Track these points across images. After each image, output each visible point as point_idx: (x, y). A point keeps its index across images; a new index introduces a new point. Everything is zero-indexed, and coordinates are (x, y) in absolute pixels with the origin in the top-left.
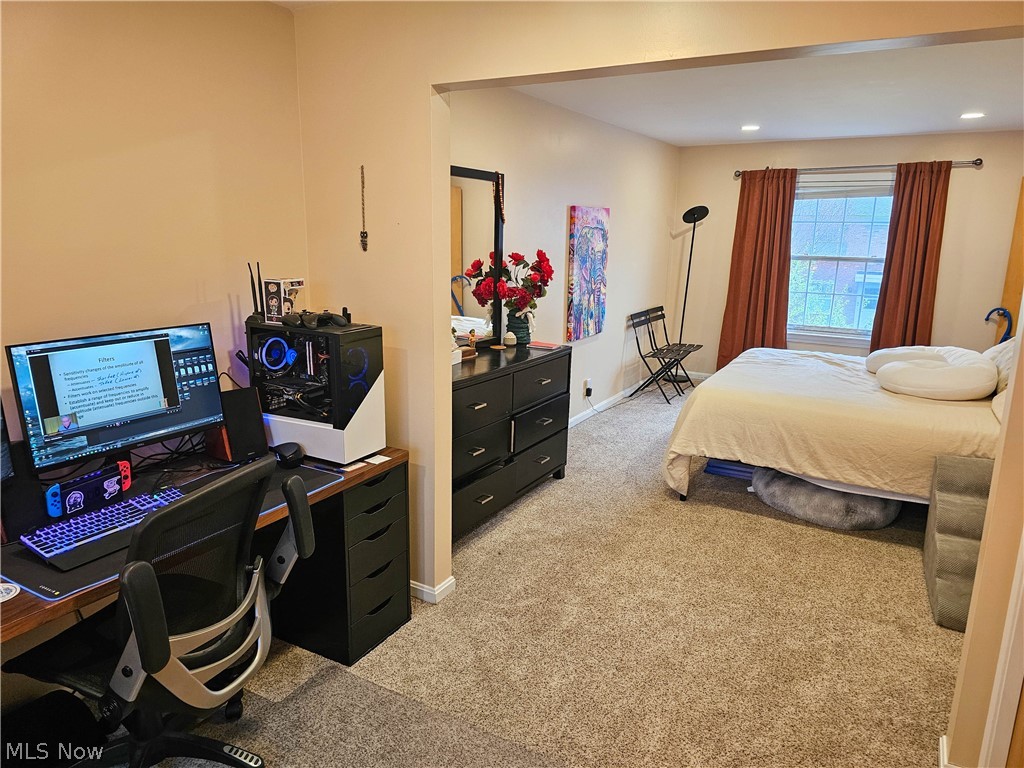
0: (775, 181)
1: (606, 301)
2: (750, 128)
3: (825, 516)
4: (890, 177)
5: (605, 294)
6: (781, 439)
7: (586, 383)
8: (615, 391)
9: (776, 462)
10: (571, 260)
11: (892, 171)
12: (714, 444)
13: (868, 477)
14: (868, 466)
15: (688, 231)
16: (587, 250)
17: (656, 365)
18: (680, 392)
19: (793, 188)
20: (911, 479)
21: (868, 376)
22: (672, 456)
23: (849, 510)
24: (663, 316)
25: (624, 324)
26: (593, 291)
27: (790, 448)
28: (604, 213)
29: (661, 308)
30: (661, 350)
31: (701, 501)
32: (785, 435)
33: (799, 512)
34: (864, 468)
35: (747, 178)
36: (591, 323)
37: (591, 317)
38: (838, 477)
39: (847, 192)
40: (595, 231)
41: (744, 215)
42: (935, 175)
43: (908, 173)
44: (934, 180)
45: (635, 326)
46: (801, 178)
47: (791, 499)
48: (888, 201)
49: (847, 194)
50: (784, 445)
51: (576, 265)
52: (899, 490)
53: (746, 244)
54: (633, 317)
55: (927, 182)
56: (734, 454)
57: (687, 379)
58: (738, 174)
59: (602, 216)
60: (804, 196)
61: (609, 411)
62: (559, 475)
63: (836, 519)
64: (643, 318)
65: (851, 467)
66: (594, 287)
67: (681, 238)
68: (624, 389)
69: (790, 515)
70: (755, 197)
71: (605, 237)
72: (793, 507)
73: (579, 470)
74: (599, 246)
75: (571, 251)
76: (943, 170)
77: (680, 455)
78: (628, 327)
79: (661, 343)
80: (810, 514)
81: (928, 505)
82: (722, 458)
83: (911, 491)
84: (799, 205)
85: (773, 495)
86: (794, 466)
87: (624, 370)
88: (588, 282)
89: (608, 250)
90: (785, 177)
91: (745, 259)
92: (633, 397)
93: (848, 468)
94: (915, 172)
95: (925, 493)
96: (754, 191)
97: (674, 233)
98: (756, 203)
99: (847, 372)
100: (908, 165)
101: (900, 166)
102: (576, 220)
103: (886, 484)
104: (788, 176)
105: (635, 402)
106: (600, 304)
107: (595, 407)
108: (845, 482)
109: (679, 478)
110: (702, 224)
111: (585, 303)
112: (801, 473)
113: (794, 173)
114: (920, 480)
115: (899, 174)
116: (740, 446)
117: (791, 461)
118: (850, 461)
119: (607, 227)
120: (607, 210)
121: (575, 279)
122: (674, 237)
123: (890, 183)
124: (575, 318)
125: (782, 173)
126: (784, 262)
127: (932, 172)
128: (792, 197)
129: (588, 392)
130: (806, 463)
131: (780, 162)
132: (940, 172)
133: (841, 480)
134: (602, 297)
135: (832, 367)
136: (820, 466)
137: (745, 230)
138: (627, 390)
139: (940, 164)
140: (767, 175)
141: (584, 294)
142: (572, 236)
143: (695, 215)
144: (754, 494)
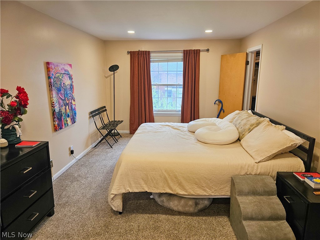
0: (142, 55)
1: (76, 107)
2: (131, 32)
3: (187, 209)
4: (181, 55)
5: (75, 105)
6: (165, 179)
7: (70, 148)
8: (87, 146)
9: (164, 190)
10: (50, 90)
11: (182, 53)
12: (133, 185)
13: (205, 190)
14: (204, 185)
15: (111, 75)
16: (61, 84)
17: (105, 132)
18: (116, 141)
19: (149, 58)
20: (223, 188)
21: (190, 134)
22: (112, 196)
23: (197, 204)
24: (106, 110)
25: (88, 116)
26: (67, 104)
27: (170, 182)
28: (69, 67)
29: (105, 107)
30: (106, 125)
31: (130, 212)
32: (167, 176)
33: (175, 209)
34: (203, 187)
35: (132, 54)
36: (69, 120)
37: (68, 116)
38: (192, 193)
39: (168, 60)
40: (64, 75)
41: (133, 68)
42: (195, 54)
43: (187, 53)
44: (195, 56)
45: (93, 116)
46: (152, 55)
47: (171, 203)
48: (181, 64)
49: (168, 61)
50: (167, 180)
51: (54, 93)
52: (218, 194)
53: (135, 80)
54: (91, 113)
55: (193, 57)
56: (143, 189)
57: (118, 134)
58: (128, 53)
59: (67, 68)
60: (154, 61)
61: (85, 157)
62: (51, 213)
63: (192, 210)
64: (97, 112)
65: (197, 187)
66: (67, 102)
67: (109, 78)
68: (92, 144)
69: (171, 210)
70: (136, 62)
71: (71, 78)
72: (172, 206)
73: (64, 205)
74: (67, 82)
75: (50, 85)
76: (198, 52)
77: (116, 195)
78: (90, 117)
79: (106, 122)
80: (181, 209)
81: (230, 198)
82: (138, 192)
83: (223, 194)
84: (152, 65)
85: (163, 201)
86: (172, 190)
87: (90, 136)
88: (63, 100)
89: (73, 84)
90: (146, 54)
91: (135, 86)
92: (96, 147)
93: (196, 187)
94: (189, 53)
95: (229, 194)
96: (135, 60)
97: (106, 76)
98: (137, 64)
99: (182, 133)
100: (187, 51)
101: (184, 51)
102: (51, 70)
103: (213, 192)
104: (147, 54)
105: (97, 150)
106: (73, 110)
107: (76, 158)
108: (196, 194)
109: (117, 205)
110: (117, 72)
111: (63, 111)
112: (175, 193)
113: (149, 52)
114: (226, 188)
115: (184, 54)
116: (146, 184)
117: (171, 188)
118: (196, 184)
119: (71, 73)
120: (70, 65)
121: (55, 99)
122: (107, 77)
123: (181, 57)
124: (58, 119)
125: (145, 53)
126: (150, 87)
127: (195, 53)
128: (149, 62)
129: (72, 152)
130: (178, 188)
131: (144, 48)
132: (197, 53)
133: (194, 194)
134: (73, 106)
135: (176, 130)
136: (184, 188)
137: (134, 74)
138: (93, 144)
139: (197, 50)
140: (140, 53)
141: (62, 106)
142: (49, 77)
143: (114, 68)
144: (153, 199)
